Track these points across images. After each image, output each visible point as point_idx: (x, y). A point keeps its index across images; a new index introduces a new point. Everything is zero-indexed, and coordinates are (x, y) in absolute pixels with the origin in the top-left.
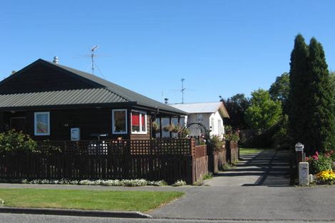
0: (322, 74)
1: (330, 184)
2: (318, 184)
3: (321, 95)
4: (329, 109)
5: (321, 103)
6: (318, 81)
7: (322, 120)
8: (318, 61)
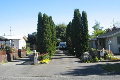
0: (47, 26)
1: (44, 64)
2: (40, 64)
3: (46, 33)
4: (49, 38)
5: (46, 36)
6: (46, 28)
7: (47, 42)
8: (46, 21)
